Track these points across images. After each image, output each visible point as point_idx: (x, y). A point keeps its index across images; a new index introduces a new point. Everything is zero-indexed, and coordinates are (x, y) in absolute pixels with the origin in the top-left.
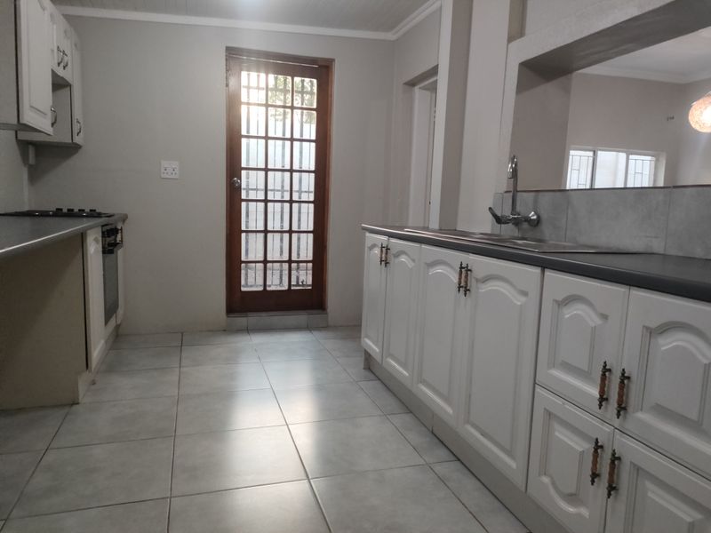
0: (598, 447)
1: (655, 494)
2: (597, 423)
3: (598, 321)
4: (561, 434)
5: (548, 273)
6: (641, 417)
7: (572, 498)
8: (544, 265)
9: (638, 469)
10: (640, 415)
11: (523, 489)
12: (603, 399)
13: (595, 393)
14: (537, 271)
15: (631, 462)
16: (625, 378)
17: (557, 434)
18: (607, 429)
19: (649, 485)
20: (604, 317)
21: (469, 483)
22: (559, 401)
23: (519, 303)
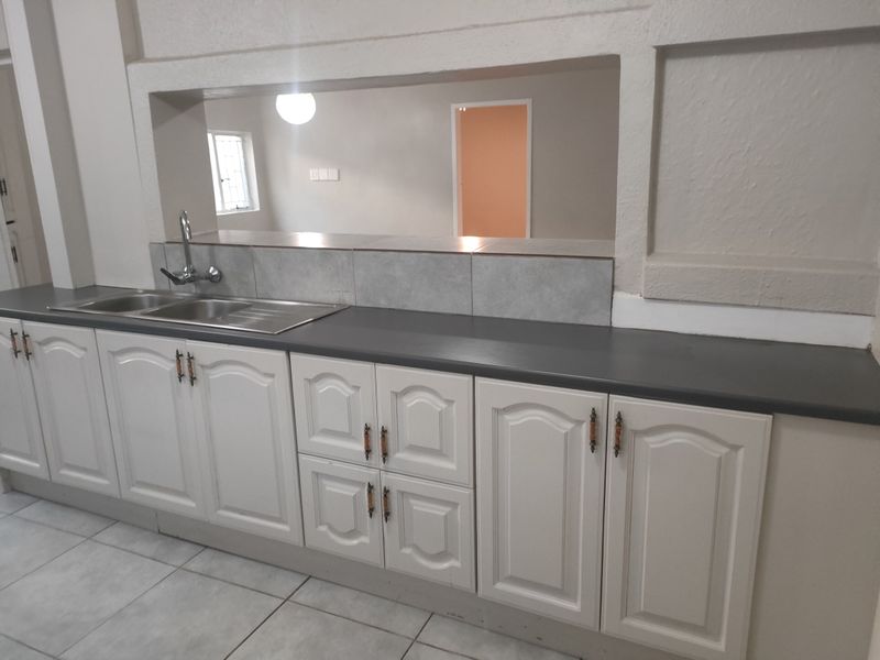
0: (371, 487)
1: (419, 506)
2: (364, 470)
3: (352, 392)
4: (331, 487)
5: (294, 356)
6: (399, 456)
7: (351, 534)
8: (289, 348)
9: (402, 493)
10: (399, 455)
11: (302, 545)
12: (368, 451)
13: (361, 448)
14: (282, 355)
15: (399, 491)
16: (384, 432)
17: (328, 488)
18: (374, 472)
19: (412, 501)
20: (357, 388)
21: (233, 564)
22: (326, 462)
23: (266, 385)
